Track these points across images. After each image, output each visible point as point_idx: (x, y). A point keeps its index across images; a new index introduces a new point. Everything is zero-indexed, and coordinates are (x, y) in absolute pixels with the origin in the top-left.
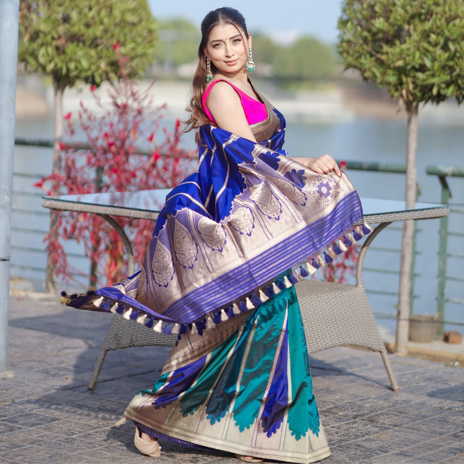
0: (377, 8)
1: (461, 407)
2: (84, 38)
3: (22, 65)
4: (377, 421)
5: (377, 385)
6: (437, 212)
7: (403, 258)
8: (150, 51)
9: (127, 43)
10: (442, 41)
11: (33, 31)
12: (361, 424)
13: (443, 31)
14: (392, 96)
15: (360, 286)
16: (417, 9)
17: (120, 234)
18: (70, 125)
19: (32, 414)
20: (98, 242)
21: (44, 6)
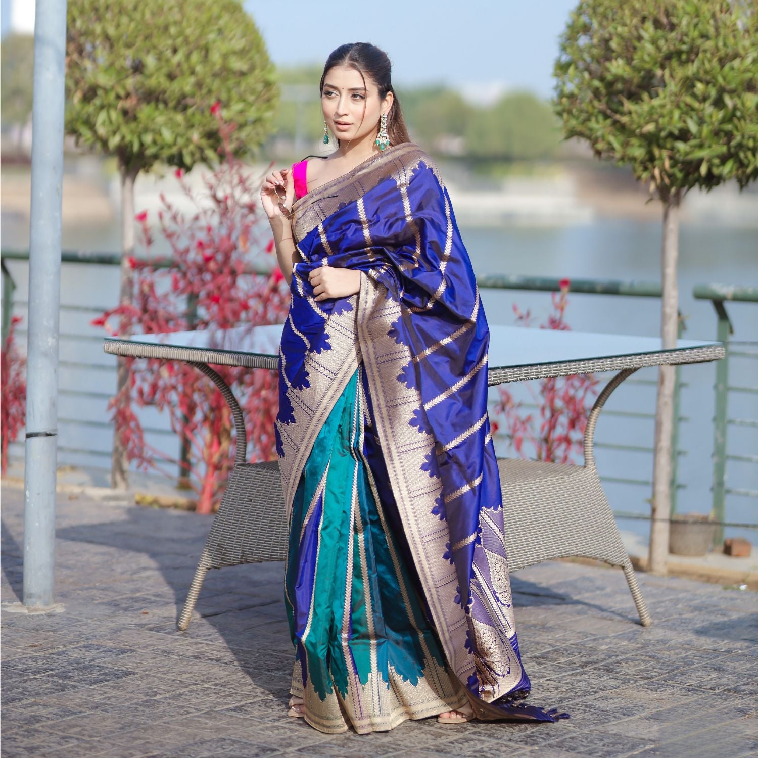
0: (614, 44)
1: (745, 649)
2: (167, 95)
3: (72, 140)
4: (618, 670)
5: (618, 618)
6: (706, 353)
7: (658, 426)
8: (268, 115)
9: (232, 103)
10: (713, 92)
11: (87, 87)
12: (593, 675)
13: (714, 78)
14: (639, 178)
15: (591, 467)
16: (674, 45)
17: (225, 394)
18: (146, 231)
19: (94, 666)
20: (191, 409)
21: (104, 47)
